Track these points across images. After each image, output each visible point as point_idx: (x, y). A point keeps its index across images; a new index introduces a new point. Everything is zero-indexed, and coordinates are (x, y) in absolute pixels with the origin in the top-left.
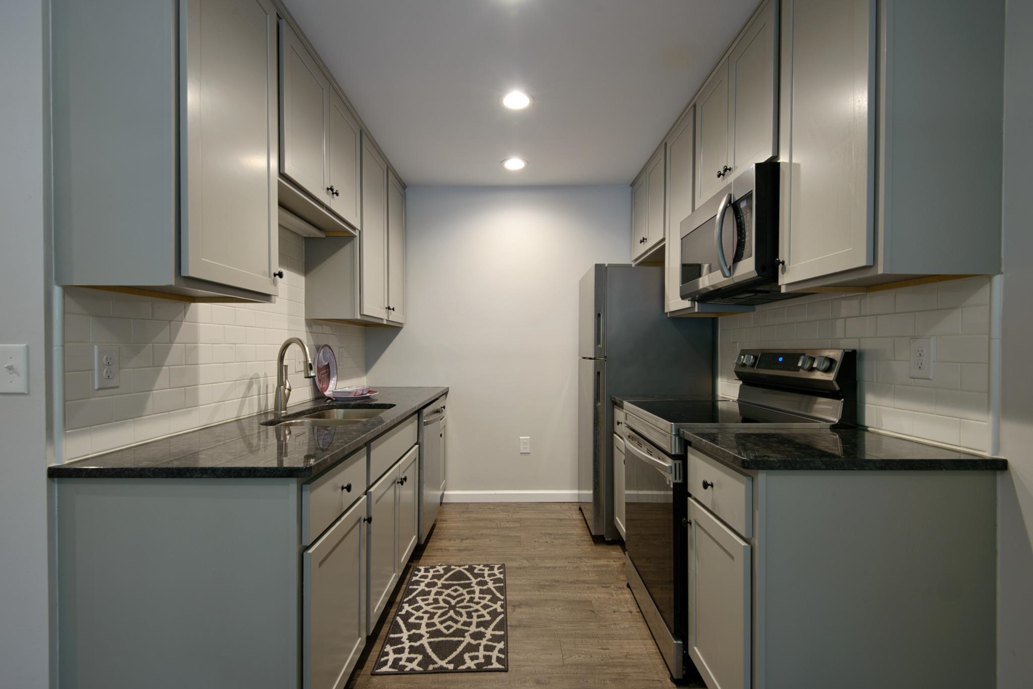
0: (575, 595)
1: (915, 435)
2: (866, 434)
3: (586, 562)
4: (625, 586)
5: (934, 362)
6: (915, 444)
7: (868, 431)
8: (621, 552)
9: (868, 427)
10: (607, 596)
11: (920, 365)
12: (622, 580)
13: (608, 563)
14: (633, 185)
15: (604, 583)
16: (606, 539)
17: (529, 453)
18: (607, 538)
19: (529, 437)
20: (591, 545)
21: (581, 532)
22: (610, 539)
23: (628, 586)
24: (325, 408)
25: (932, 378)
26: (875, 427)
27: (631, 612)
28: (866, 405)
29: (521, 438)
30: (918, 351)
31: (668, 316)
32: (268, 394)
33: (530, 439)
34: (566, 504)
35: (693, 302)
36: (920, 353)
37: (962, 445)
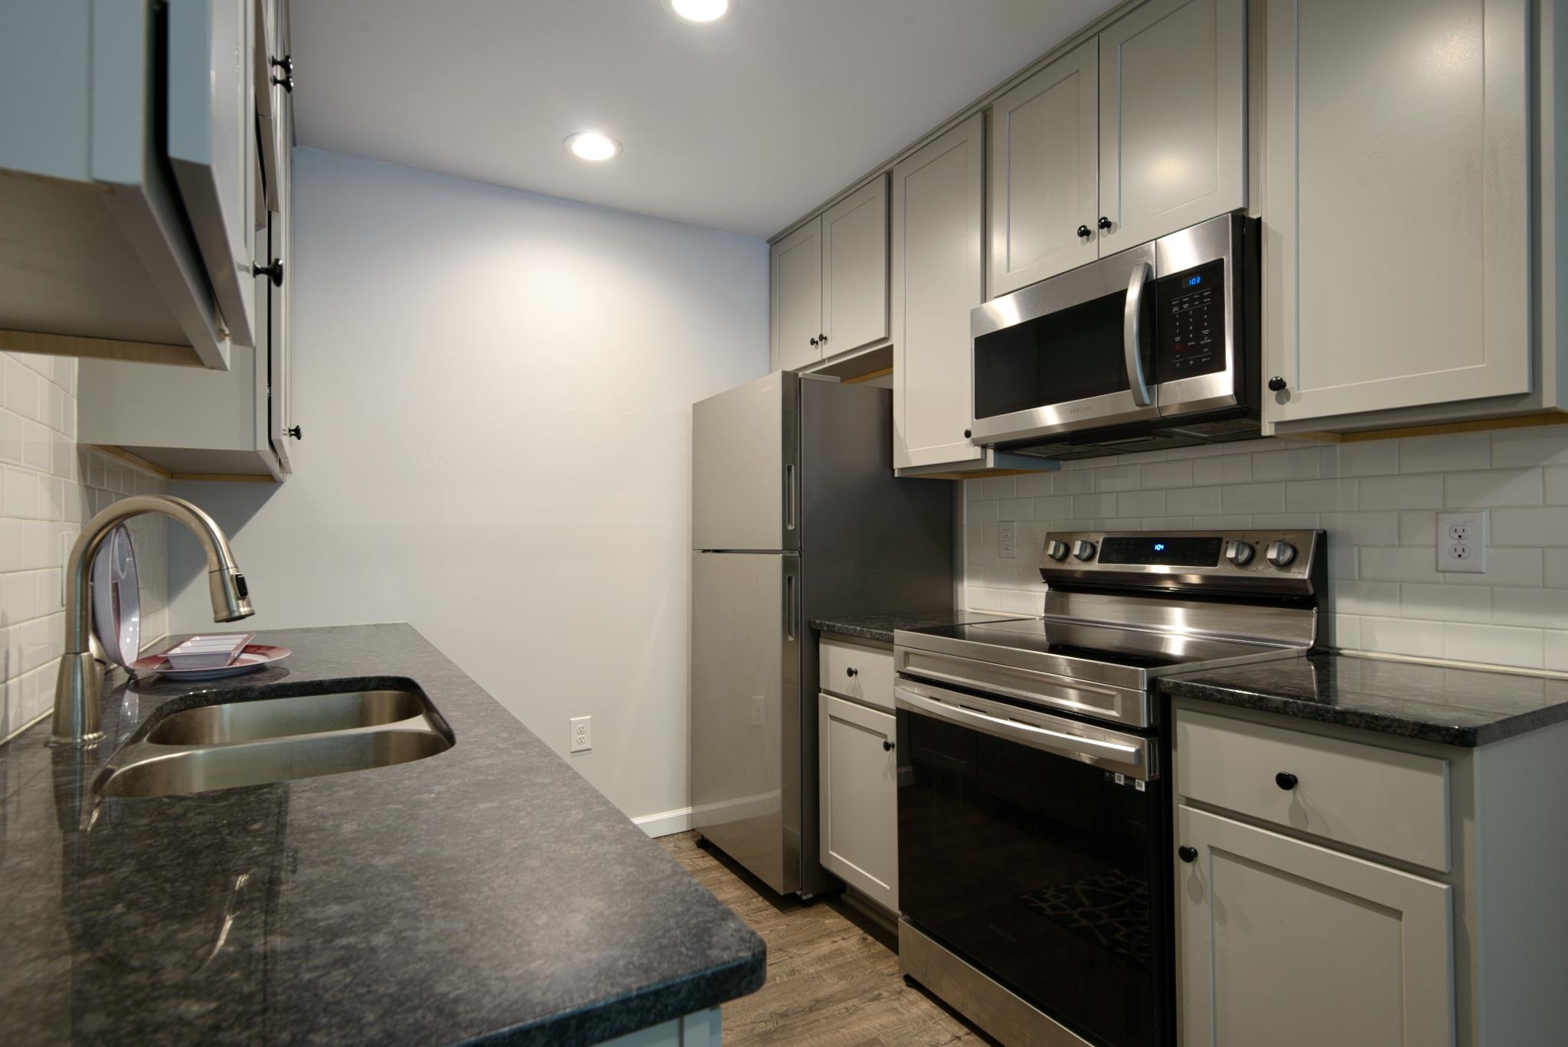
0: (838, 1034)
1: (1447, 657)
2: (1339, 659)
3: (800, 955)
4: (903, 984)
5: (1487, 547)
6: (1447, 671)
7: (1341, 655)
8: (839, 917)
9: (1341, 649)
10: (894, 1018)
11: (1459, 552)
12: (888, 976)
13: (836, 946)
14: (776, 242)
15: (865, 992)
16: (804, 898)
17: (590, 749)
18: (805, 895)
19: (589, 717)
20: (776, 916)
21: (738, 892)
22: (810, 896)
23: (911, 982)
24: (176, 707)
25: (1484, 571)
26: (1359, 648)
27: (959, 1038)
28: (1338, 615)
29: (572, 719)
30: (1456, 531)
31: (896, 475)
32: (10, 682)
33: (591, 719)
34: (663, 839)
35: (984, 450)
36: (1460, 534)
37: (1547, 667)
